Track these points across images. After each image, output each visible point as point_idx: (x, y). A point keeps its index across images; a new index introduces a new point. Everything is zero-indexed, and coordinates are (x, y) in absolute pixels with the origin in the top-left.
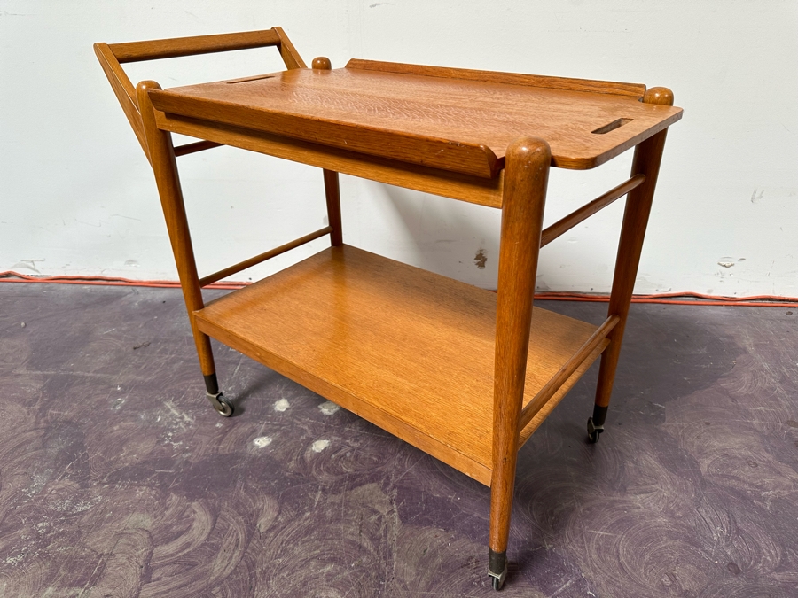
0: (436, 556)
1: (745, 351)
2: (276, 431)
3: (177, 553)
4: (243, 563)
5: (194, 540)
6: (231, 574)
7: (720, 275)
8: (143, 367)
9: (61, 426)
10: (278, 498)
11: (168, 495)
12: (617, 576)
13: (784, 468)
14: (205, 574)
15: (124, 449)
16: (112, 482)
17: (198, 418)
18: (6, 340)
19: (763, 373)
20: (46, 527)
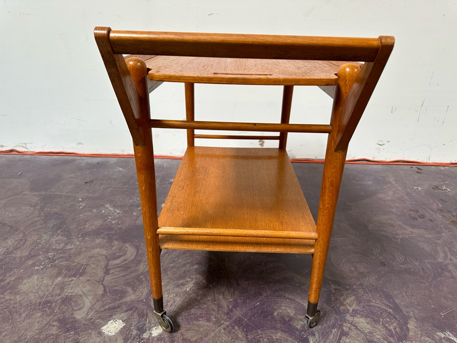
1: (390, 183)
3: (121, 263)
5: (128, 258)
8: (91, 190)
9: (53, 215)
11: (113, 241)
14: (136, 271)
15: (87, 224)
16: (83, 237)
17: (124, 211)
18: (16, 180)
19: (398, 191)
20: (53, 255)
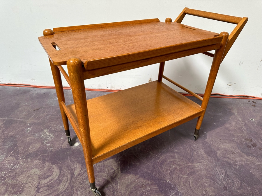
0: (132, 184)
1: (234, 114)
3: (48, 183)
4: (69, 186)
5: (53, 178)
6: (66, 190)
7: (228, 88)
8: (37, 117)
9: (9, 138)
10: (81, 164)
11: (45, 163)
12: (189, 191)
13: (243, 155)
14: (57, 190)
15: (31, 146)
16: (26, 158)
17: (55, 136)
19: (239, 122)
20: (4, 174)
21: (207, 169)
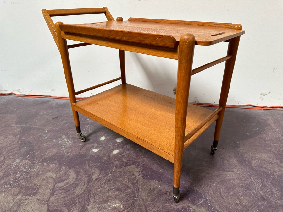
0: (155, 190)
1: (270, 125)
2: (100, 147)
3: (63, 186)
4: (86, 190)
5: (70, 182)
6: (82, 194)
7: (261, 98)
8: (55, 125)
9: (26, 143)
10: (100, 169)
11: (62, 167)
12: (220, 199)
14: (73, 193)
15: (47, 151)
16: (43, 162)
17: (74, 142)
18: (9, 115)
19: (276, 132)
20: (19, 176)
21: (241, 178)
